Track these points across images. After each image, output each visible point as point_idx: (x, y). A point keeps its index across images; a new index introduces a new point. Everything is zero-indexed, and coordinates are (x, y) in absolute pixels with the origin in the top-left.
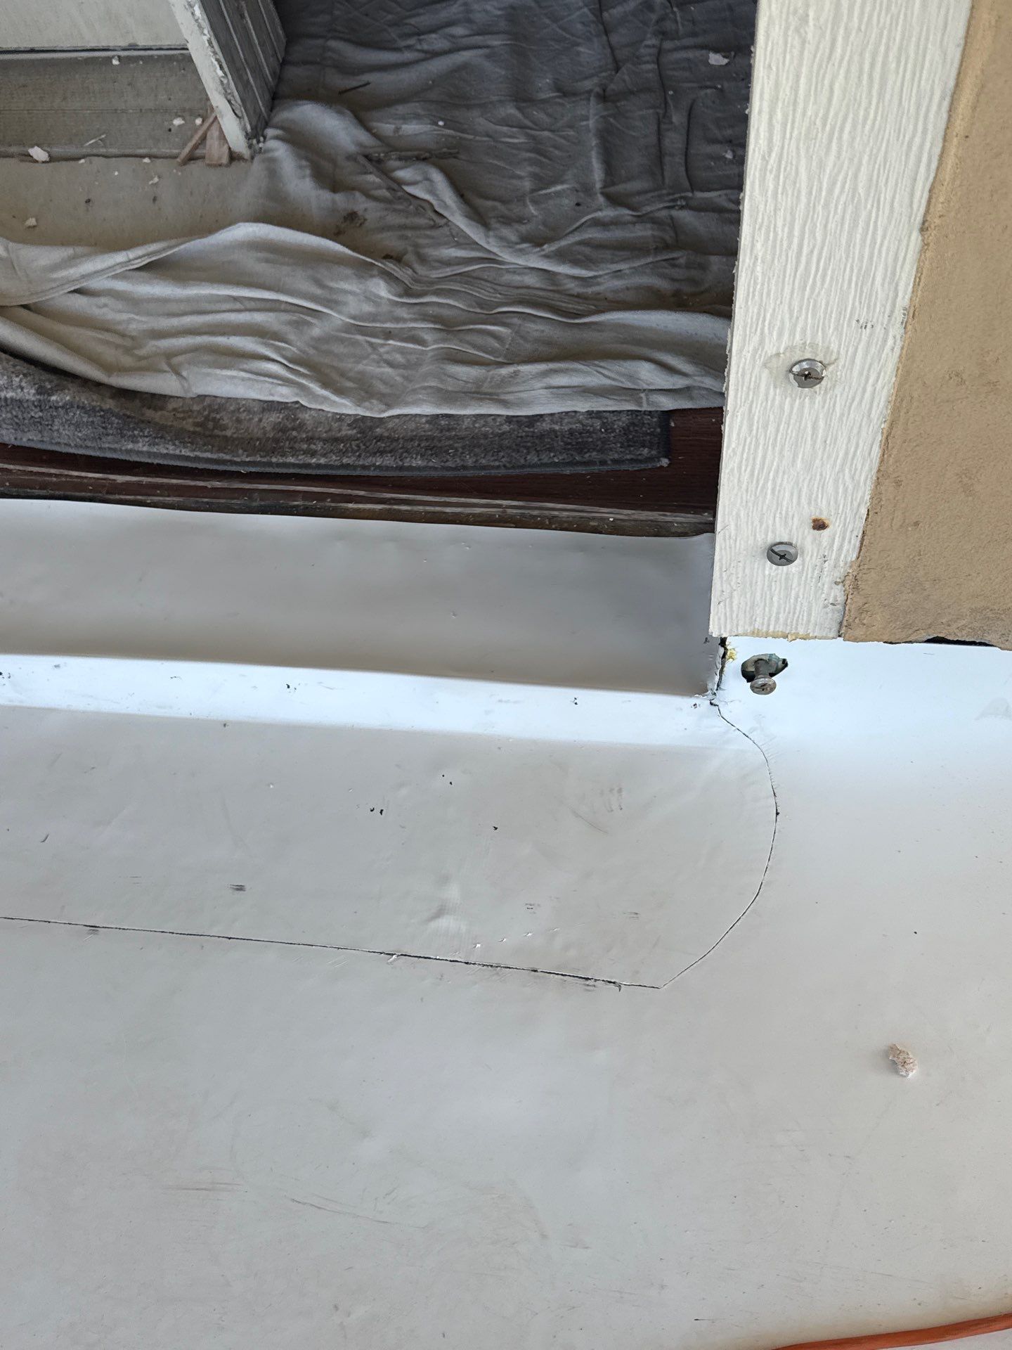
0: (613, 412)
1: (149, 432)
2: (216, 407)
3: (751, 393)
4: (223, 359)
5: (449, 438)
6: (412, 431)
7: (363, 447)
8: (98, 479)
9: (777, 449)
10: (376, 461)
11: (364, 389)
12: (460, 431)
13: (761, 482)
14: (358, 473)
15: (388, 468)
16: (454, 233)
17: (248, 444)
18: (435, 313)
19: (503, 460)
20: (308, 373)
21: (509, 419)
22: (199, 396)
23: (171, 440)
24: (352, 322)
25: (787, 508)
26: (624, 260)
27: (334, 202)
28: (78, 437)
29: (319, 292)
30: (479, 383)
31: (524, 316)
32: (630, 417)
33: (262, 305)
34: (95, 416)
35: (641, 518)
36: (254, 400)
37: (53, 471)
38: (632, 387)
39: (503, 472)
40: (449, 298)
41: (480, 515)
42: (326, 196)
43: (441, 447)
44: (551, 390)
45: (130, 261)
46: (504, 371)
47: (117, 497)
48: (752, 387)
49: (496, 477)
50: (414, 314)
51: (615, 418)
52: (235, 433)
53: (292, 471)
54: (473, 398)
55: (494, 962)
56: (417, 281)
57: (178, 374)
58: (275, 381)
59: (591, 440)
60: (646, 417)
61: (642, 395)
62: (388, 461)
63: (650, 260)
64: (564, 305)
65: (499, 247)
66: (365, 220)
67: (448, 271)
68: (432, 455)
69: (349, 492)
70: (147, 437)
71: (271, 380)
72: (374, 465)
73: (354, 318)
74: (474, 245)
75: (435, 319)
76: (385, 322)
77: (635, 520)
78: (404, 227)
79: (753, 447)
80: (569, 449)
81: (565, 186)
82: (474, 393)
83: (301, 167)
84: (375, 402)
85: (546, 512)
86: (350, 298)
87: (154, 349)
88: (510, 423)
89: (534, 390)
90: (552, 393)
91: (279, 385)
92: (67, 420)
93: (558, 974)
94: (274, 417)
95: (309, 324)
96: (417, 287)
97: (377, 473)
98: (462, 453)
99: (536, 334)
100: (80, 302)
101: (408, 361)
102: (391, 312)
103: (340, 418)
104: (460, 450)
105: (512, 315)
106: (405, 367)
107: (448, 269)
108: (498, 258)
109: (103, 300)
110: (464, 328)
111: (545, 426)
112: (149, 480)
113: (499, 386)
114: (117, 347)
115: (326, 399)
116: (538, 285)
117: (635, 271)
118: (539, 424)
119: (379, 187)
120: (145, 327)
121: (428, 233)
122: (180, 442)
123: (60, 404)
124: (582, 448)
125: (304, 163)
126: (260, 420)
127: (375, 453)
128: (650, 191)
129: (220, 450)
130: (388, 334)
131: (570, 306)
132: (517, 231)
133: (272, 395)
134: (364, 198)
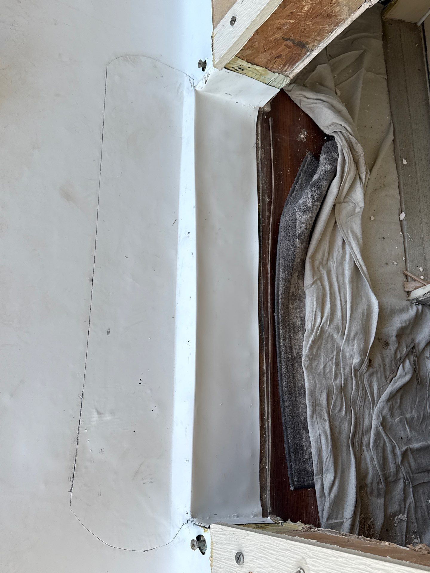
0: (312, 463)
1: (287, 277)
2: (301, 299)
3: (293, 551)
4: (320, 301)
5: (295, 394)
6: (297, 378)
7: (289, 360)
8: (268, 258)
9: (275, 560)
10: (283, 365)
11: (313, 357)
12: (299, 398)
13: (264, 552)
14: (278, 359)
15: (281, 370)
16: (384, 387)
17: (287, 314)
18: (348, 382)
19: (288, 418)
20: (318, 334)
21: (306, 419)
22: (305, 292)
23: (285, 285)
24: (341, 349)
25: (256, 562)
26: (378, 461)
27: (392, 336)
28: (283, 250)
29: (352, 335)
30: (320, 405)
31: (350, 420)
32: (311, 471)
33: (344, 313)
34: (292, 256)
35: (267, 479)
36: (305, 314)
37: (270, 241)
38: (324, 471)
39: (283, 418)
40: (355, 388)
41: (264, 410)
42: (394, 333)
43: (291, 391)
44: (319, 436)
45: (358, 260)
46: (326, 416)
47: (262, 266)
48: (296, 551)
49: (281, 415)
50: (347, 374)
51: (310, 464)
52: (291, 308)
53: (277, 332)
54: (313, 403)
55: (79, 438)
56: (362, 374)
57: (313, 284)
58: (313, 322)
59: (300, 455)
60: (311, 478)
61: (320, 476)
62: (284, 370)
63: (380, 473)
64: (357, 437)
65: (380, 407)
66: (386, 349)
67: (367, 386)
68: (288, 388)
69: (270, 356)
70: (285, 276)
71: (313, 320)
72: (282, 365)
73: (343, 350)
74: (380, 396)
75: (346, 384)
76: (342, 363)
77: (266, 478)
78: (384, 365)
79: (276, 549)
80: (294, 445)
81: (409, 432)
82: (315, 403)
83: (405, 321)
84: (308, 362)
85: (267, 439)
86: (351, 348)
87: (323, 273)
88: (304, 419)
89: (318, 428)
90: (318, 436)
91: (312, 323)
92: (289, 246)
93: (75, 465)
94: (299, 322)
95: (338, 333)
96: (359, 374)
97: (279, 367)
98: (289, 400)
99: (343, 426)
100: (339, 242)
101: (327, 374)
102: (347, 364)
103: (301, 349)
104: (291, 400)
105: (351, 415)
106: (324, 372)
107: (368, 386)
108: (375, 407)
109: (341, 251)
110: (343, 395)
111: (304, 435)
112: (269, 277)
113: (319, 413)
114: (322, 259)
115: (308, 342)
116: (364, 425)
117: (374, 467)
118: (305, 431)
119: (401, 354)
120: (332, 268)
121: (383, 376)
122: (284, 289)
123: (295, 243)
124: (296, 451)
125: (407, 323)
126: (297, 317)
127: (286, 365)
128: (410, 469)
129: (283, 304)
130: (337, 365)
131: (357, 440)
132: (387, 413)
133: (308, 321)
134: (395, 348)
